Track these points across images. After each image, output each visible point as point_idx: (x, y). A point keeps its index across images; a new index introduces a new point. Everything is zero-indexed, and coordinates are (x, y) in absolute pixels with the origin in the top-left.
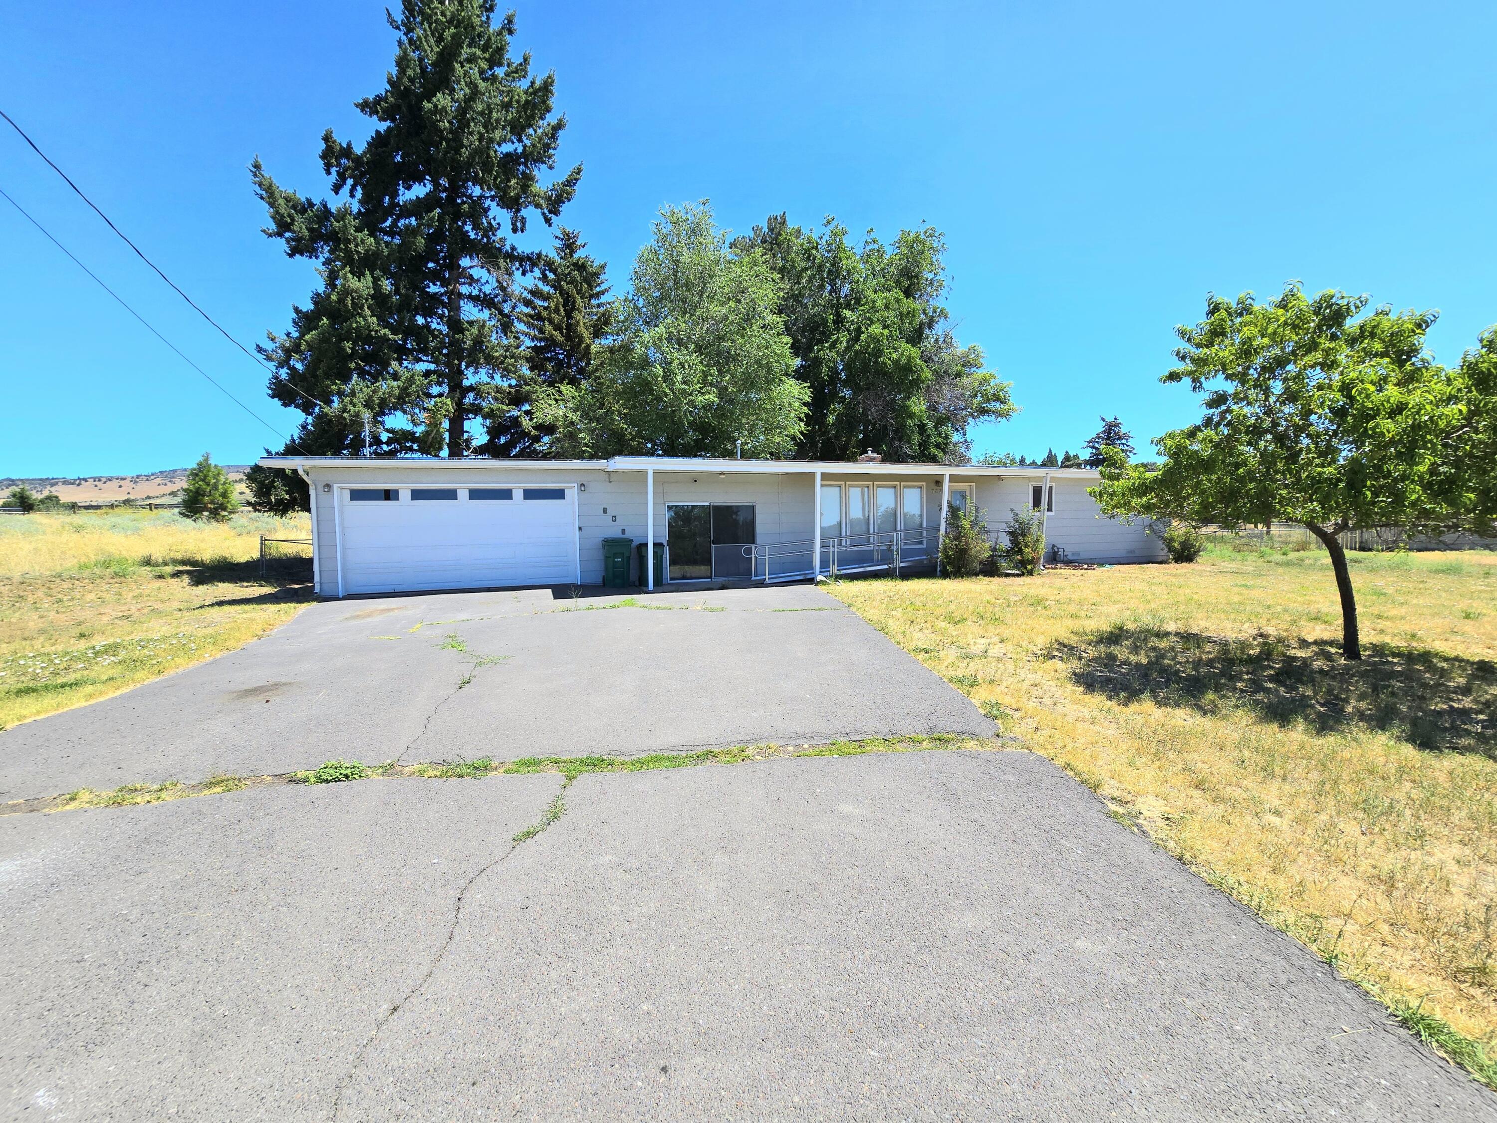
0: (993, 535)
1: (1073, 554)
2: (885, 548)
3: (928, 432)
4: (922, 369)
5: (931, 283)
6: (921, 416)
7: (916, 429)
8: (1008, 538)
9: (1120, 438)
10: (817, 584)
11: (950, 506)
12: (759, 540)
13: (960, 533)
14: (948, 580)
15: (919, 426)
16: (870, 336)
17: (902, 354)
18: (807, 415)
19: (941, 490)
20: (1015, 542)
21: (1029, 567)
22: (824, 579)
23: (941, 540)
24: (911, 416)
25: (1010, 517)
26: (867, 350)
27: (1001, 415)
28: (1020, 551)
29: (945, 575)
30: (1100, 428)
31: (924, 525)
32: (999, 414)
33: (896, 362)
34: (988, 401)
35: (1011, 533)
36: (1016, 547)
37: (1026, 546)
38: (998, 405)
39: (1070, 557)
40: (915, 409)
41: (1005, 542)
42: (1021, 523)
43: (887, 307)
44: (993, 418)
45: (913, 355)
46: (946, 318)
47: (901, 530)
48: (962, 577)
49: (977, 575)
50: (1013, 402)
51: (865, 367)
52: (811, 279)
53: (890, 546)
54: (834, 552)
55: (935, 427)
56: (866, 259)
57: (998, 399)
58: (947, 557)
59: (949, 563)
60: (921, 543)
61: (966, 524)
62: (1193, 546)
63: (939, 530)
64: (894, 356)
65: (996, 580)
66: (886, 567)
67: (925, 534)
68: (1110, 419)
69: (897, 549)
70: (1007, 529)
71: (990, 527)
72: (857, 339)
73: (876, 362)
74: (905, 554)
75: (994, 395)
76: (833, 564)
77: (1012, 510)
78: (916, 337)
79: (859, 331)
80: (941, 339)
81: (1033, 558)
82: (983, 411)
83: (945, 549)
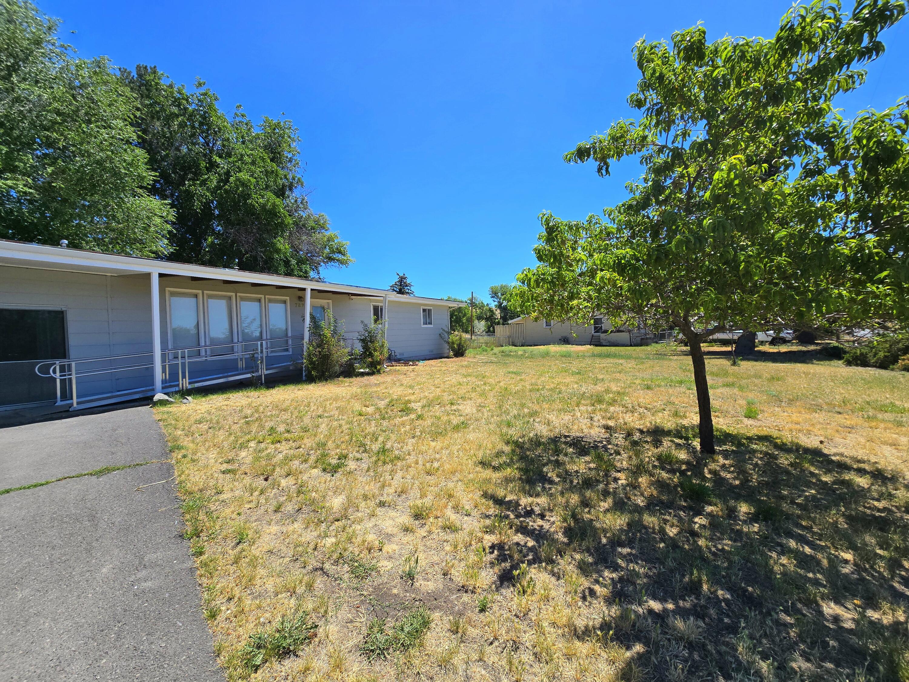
0: (349, 341)
1: (400, 354)
2: (248, 356)
3: (292, 266)
4: (285, 216)
5: (290, 161)
6: (285, 253)
7: (282, 263)
8: (360, 344)
9: (407, 286)
10: (155, 404)
11: (313, 318)
12: (73, 352)
13: (322, 341)
14: (313, 384)
15: (284, 261)
16: (238, 179)
17: (268, 200)
18: (170, 232)
19: (304, 305)
20: (366, 348)
21: (378, 367)
22: (166, 397)
23: (305, 348)
24: (278, 251)
25: (360, 328)
26: (236, 192)
27: (342, 263)
28: (371, 355)
29: (311, 380)
30: (396, 279)
31: (290, 334)
32: (341, 262)
33: (263, 206)
34: (333, 252)
35: (363, 341)
36: (367, 352)
37: (375, 350)
38: (340, 257)
39: (398, 357)
40: (280, 246)
41: (359, 348)
42: (370, 332)
43: (253, 163)
44: (337, 264)
45: (277, 203)
46: (302, 185)
47: (267, 339)
48: (326, 380)
49: (338, 376)
50: (349, 255)
51: (236, 206)
52: (182, 125)
53: (253, 354)
54: (183, 364)
55: (297, 264)
56: (236, 127)
57: (340, 252)
58: (312, 362)
59: (313, 368)
60: (287, 350)
61: (327, 333)
62: (463, 346)
63: (303, 339)
64: (261, 200)
65: (354, 380)
66: (249, 375)
67: (290, 342)
68: (402, 275)
69: (262, 357)
70: (359, 337)
71: (347, 336)
72: (227, 181)
73: (245, 203)
74: (270, 362)
75: (337, 249)
76: (184, 377)
77: (362, 322)
78: (281, 193)
79: (228, 174)
80: (299, 200)
81: (380, 359)
82: (330, 259)
83: (309, 355)
